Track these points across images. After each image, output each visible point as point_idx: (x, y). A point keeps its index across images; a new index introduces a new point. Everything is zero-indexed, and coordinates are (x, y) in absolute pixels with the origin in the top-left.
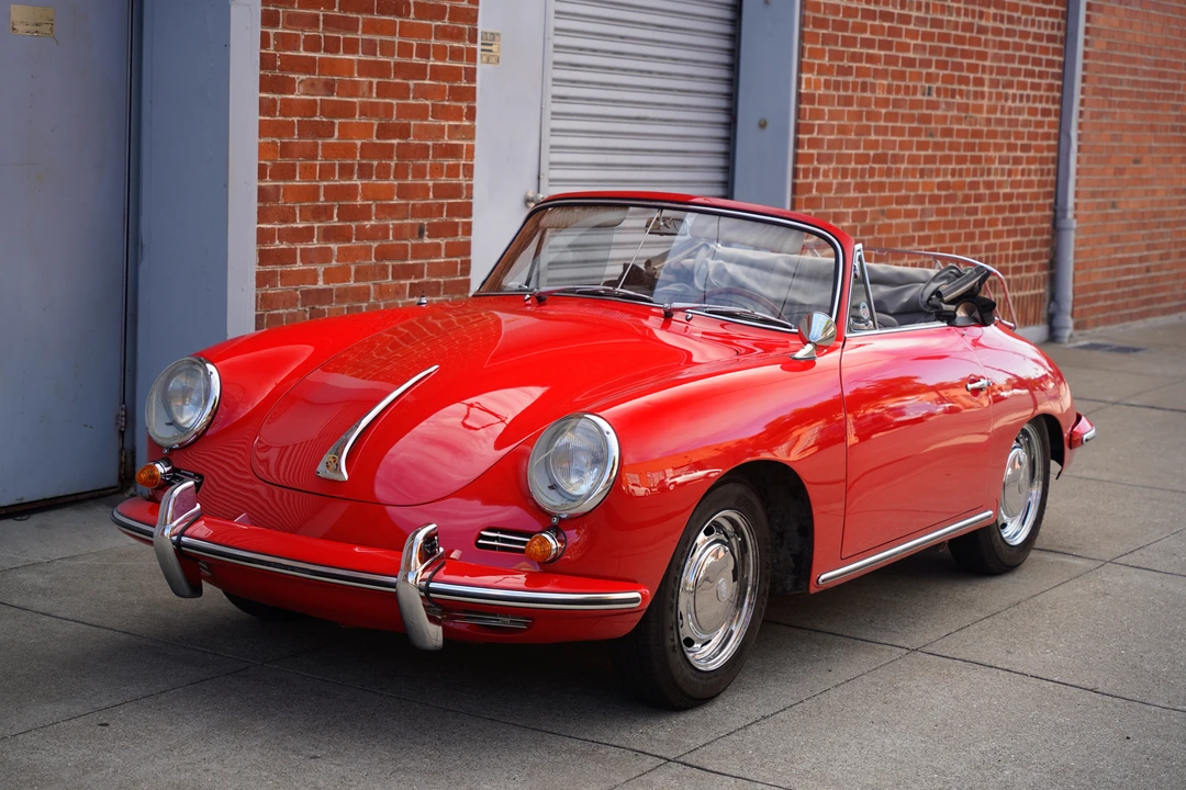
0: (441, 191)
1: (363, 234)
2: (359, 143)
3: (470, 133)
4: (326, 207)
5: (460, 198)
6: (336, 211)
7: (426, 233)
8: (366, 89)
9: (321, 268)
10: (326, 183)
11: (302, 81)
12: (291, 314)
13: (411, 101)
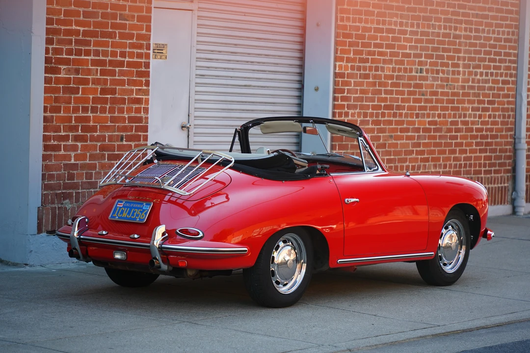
0: (131, 119)
1: (93, 139)
2: (91, 97)
3: (147, 92)
4: (75, 126)
5: (142, 123)
6: (80, 128)
7: (124, 139)
8: (95, 72)
9: (73, 154)
10: (75, 115)
11: (64, 69)
12: (58, 174)
13: (117, 78)
